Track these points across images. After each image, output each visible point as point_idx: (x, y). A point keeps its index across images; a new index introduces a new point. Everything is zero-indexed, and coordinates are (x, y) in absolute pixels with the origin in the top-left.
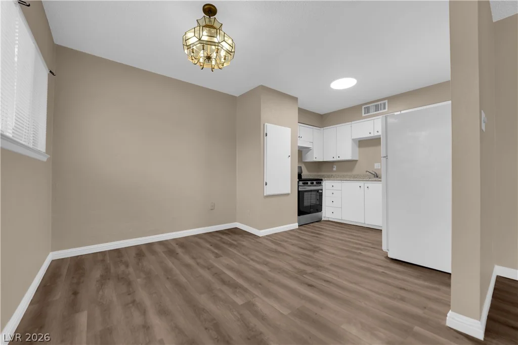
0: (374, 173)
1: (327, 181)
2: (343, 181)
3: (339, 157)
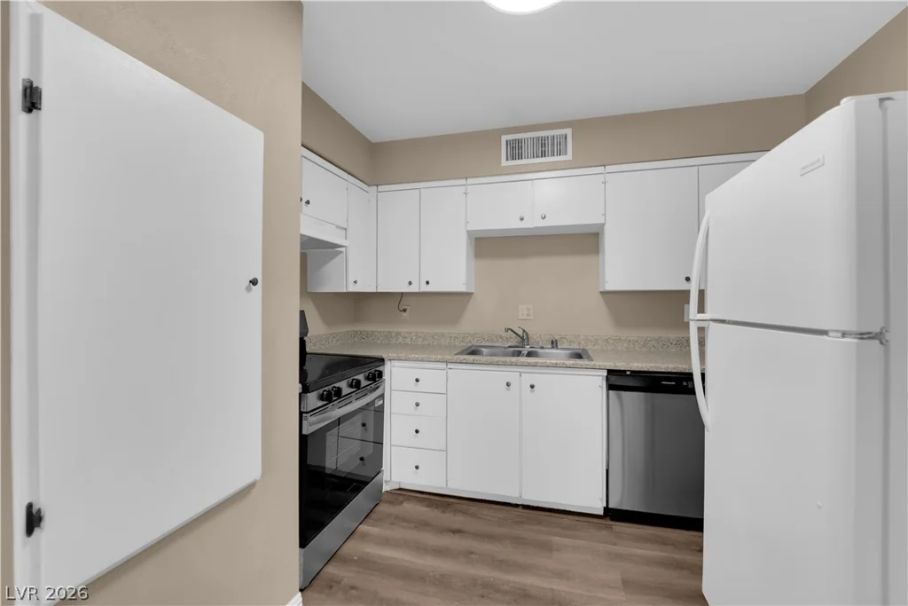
0: (520, 333)
1: (396, 363)
2: (450, 366)
3: (428, 283)
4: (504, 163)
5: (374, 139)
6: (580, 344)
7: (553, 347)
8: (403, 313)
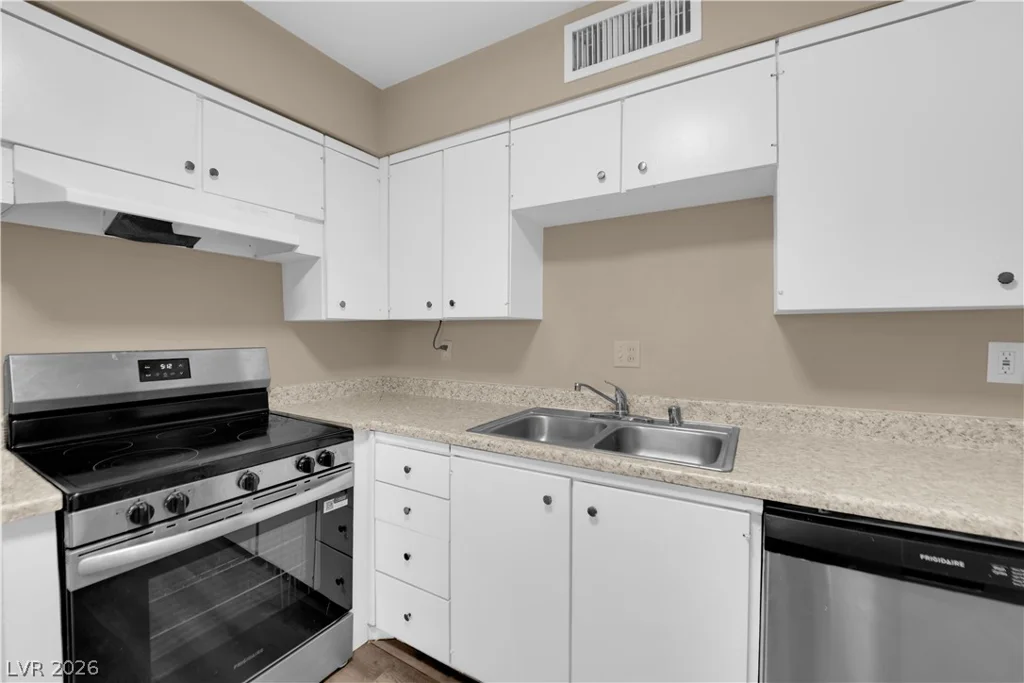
1: (381, 437)
2: (454, 451)
3: (452, 303)
4: (570, 76)
5: (382, 81)
6: (729, 418)
7: (672, 421)
8: (443, 351)
